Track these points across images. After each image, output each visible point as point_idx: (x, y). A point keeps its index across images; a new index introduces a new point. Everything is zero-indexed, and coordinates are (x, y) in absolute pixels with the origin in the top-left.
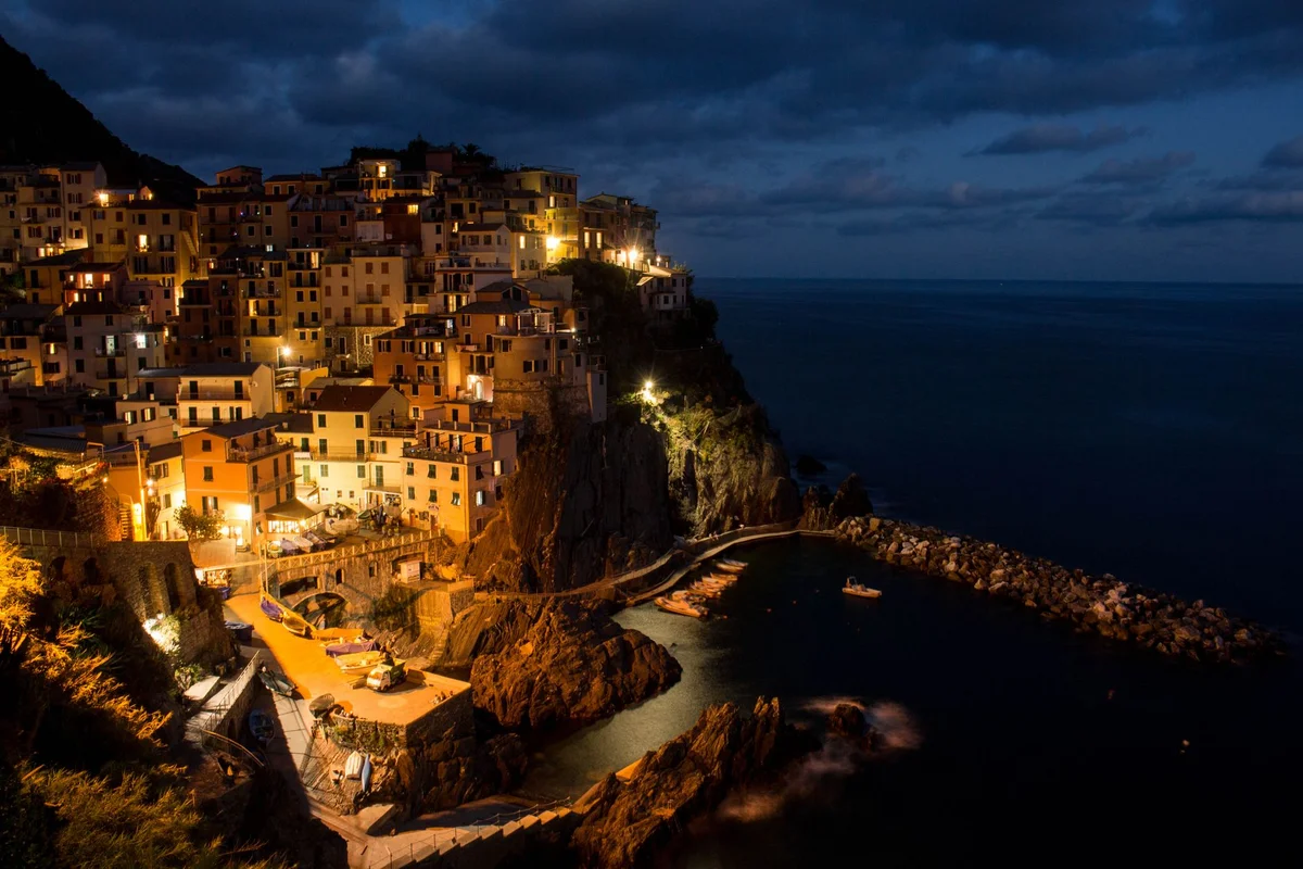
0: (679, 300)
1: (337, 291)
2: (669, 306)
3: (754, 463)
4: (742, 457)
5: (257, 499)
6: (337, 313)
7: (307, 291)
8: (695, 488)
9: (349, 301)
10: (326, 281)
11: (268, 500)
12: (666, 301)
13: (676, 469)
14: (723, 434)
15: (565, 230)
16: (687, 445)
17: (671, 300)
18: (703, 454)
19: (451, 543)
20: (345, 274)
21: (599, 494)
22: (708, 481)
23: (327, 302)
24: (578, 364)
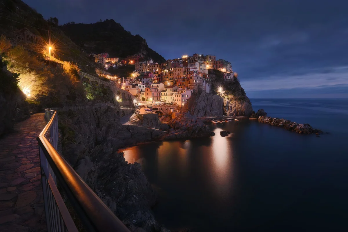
0: (232, 77)
1: (175, 74)
2: (230, 78)
3: (241, 105)
4: (239, 104)
5: (153, 98)
6: (175, 77)
7: (171, 74)
8: (228, 108)
9: (176, 76)
10: (174, 73)
11: (156, 98)
12: (229, 77)
13: (225, 105)
14: (236, 100)
15: (210, 64)
16: (227, 100)
17: (230, 77)
18: (231, 102)
19: (179, 107)
20: (176, 71)
21: (206, 104)
22: (231, 107)
23: (174, 76)
24: (204, 82)
